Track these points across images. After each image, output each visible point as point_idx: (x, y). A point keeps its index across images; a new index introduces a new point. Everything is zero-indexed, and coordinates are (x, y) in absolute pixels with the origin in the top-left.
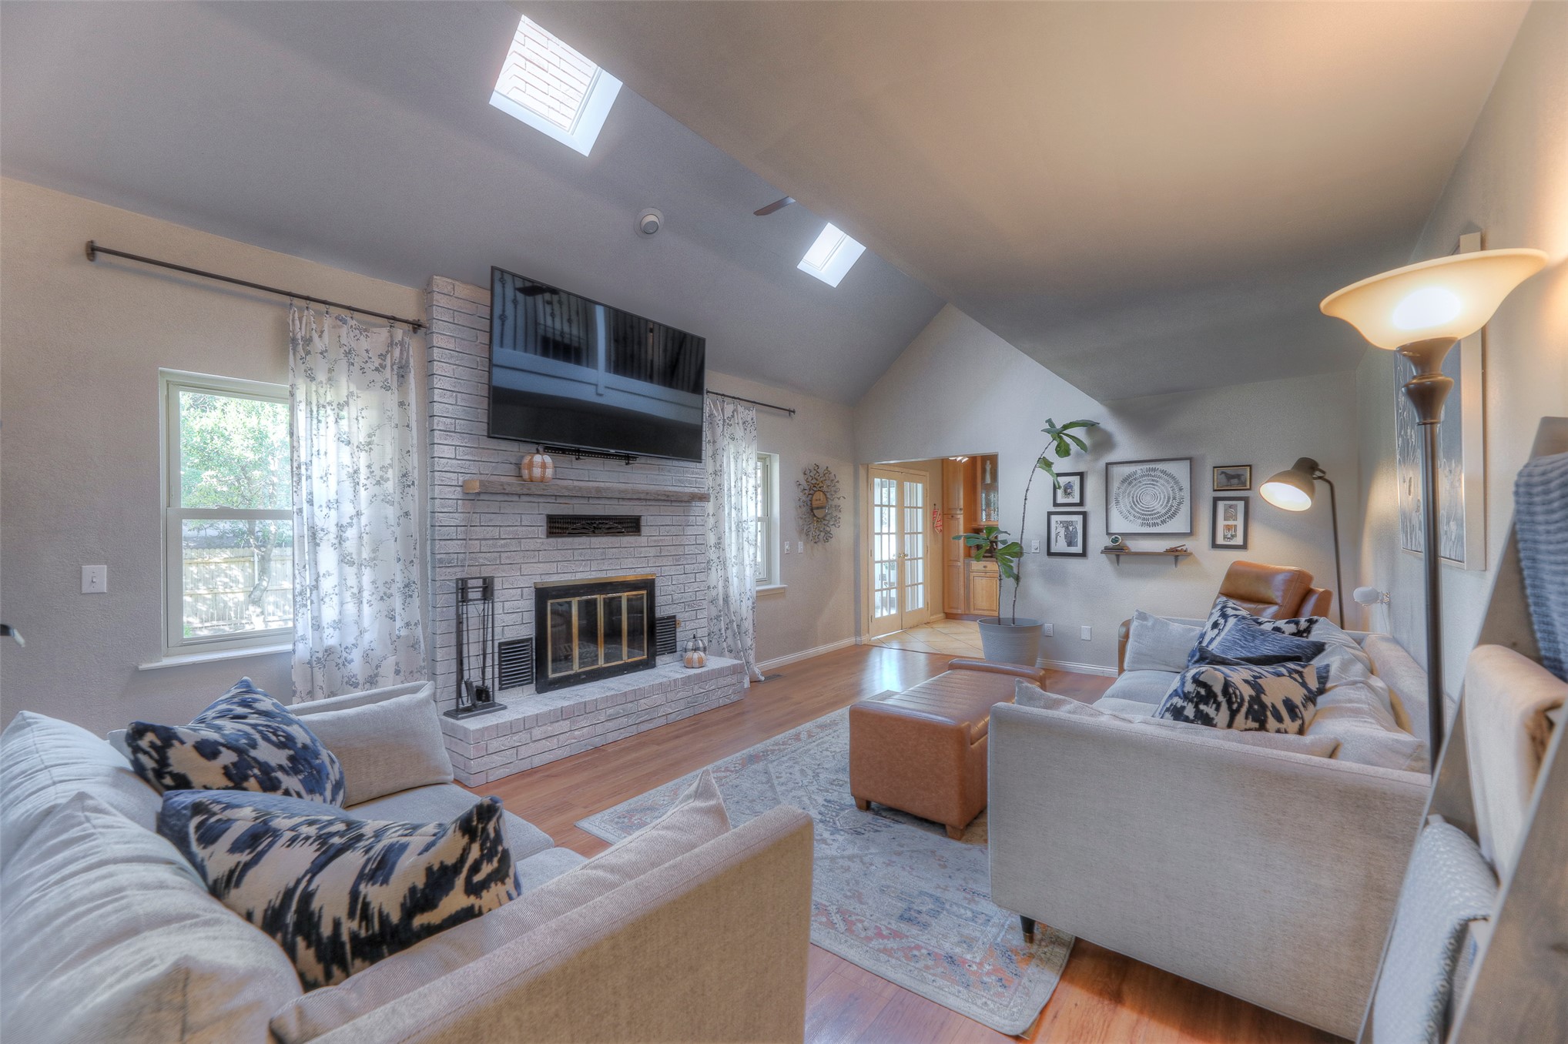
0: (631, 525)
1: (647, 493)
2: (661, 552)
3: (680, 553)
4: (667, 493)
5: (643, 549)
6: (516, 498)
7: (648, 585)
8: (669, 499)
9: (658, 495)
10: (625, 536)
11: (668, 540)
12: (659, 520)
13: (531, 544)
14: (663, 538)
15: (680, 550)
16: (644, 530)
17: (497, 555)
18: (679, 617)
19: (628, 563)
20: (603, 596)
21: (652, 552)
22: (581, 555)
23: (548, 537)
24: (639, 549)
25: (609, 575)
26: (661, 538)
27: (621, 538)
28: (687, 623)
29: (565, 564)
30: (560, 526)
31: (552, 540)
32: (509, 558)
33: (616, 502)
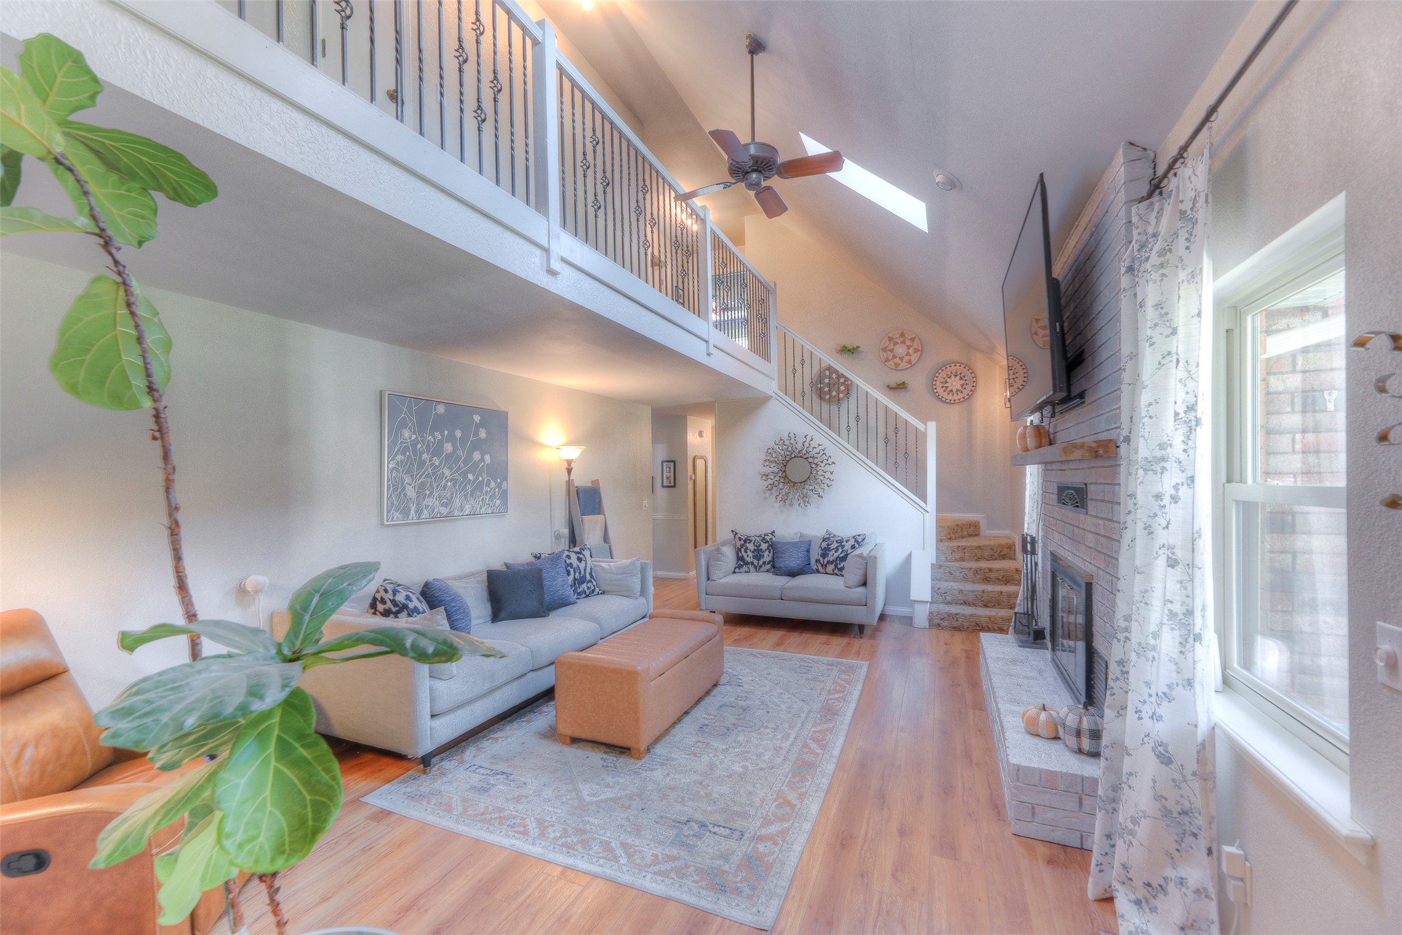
2: (1097, 544)
3: (1109, 553)
11: (1102, 526)
12: (1096, 493)
14: (1100, 521)
15: (1110, 549)
16: (1089, 506)
19: (1081, 550)
21: (1093, 541)
22: (1066, 529)
24: (1086, 534)
27: (1079, 514)
29: (1062, 537)
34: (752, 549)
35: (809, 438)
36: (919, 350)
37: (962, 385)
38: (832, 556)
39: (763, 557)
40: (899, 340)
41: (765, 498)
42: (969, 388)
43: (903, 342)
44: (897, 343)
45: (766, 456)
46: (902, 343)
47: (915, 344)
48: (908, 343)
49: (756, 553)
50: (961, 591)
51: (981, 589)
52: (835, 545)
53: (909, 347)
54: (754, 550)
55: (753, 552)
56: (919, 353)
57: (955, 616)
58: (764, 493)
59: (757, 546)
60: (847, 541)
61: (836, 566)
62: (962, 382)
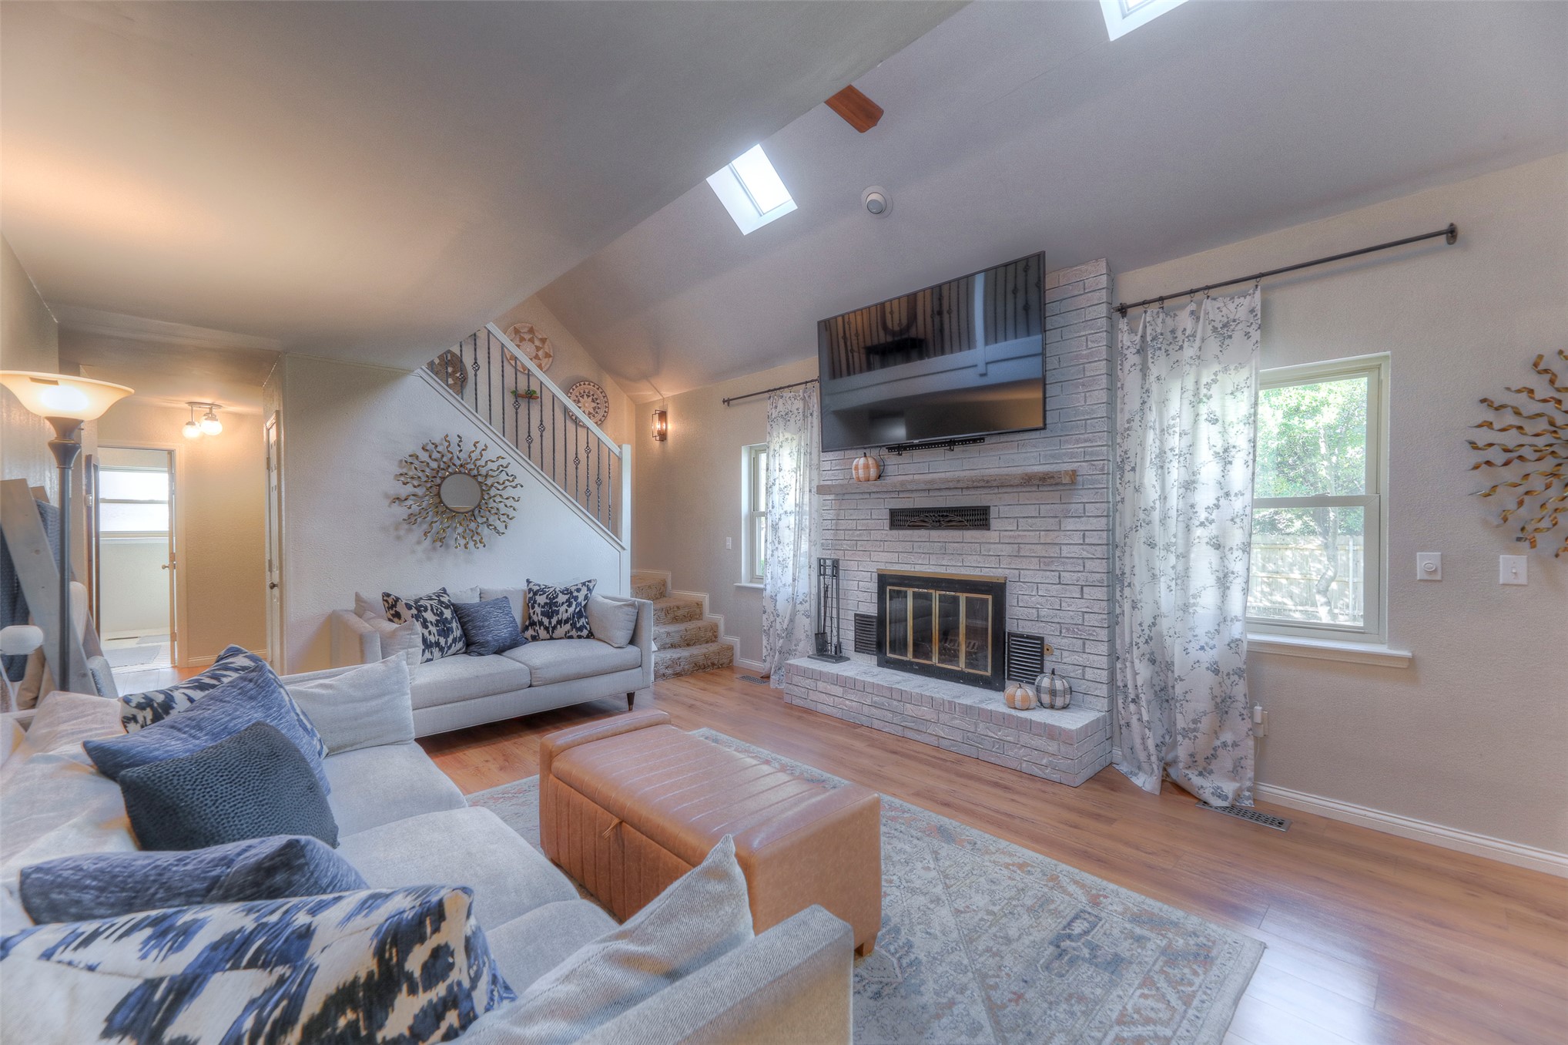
0: (976, 518)
1: (958, 481)
2: (1019, 551)
3: (1052, 555)
4: (985, 478)
5: (992, 546)
6: (867, 496)
7: (997, 590)
8: (989, 484)
9: (973, 482)
10: (969, 529)
11: (1032, 537)
12: (1017, 511)
13: (875, 535)
14: (1026, 533)
15: (1053, 552)
16: (994, 523)
17: (854, 542)
18: (1048, 640)
19: (971, 560)
20: (938, 593)
21: (1007, 550)
22: (920, 547)
23: (890, 529)
24: (987, 545)
25: (948, 571)
26: (1020, 533)
27: (965, 532)
28: (1065, 654)
29: (905, 555)
30: (901, 519)
31: (895, 532)
32: (862, 546)
33: (959, 492)
34: (433, 621)
35: (480, 446)
36: (550, 356)
37: (594, 409)
38: (564, 612)
39: (453, 632)
40: (527, 337)
41: (398, 538)
42: (601, 412)
43: (531, 340)
44: (525, 340)
45: (400, 466)
46: (529, 340)
47: (546, 346)
48: (537, 343)
49: (441, 627)
50: (668, 634)
51: (683, 628)
52: (562, 598)
53: (538, 349)
54: (437, 621)
55: (437, 625)
56: (551, 359)
57: (675, 662)
58: (397, 529)
59: (438, 615)
60: (578, 590)
61: (573, 625)
62: (595, 405)
